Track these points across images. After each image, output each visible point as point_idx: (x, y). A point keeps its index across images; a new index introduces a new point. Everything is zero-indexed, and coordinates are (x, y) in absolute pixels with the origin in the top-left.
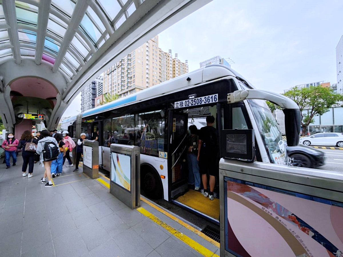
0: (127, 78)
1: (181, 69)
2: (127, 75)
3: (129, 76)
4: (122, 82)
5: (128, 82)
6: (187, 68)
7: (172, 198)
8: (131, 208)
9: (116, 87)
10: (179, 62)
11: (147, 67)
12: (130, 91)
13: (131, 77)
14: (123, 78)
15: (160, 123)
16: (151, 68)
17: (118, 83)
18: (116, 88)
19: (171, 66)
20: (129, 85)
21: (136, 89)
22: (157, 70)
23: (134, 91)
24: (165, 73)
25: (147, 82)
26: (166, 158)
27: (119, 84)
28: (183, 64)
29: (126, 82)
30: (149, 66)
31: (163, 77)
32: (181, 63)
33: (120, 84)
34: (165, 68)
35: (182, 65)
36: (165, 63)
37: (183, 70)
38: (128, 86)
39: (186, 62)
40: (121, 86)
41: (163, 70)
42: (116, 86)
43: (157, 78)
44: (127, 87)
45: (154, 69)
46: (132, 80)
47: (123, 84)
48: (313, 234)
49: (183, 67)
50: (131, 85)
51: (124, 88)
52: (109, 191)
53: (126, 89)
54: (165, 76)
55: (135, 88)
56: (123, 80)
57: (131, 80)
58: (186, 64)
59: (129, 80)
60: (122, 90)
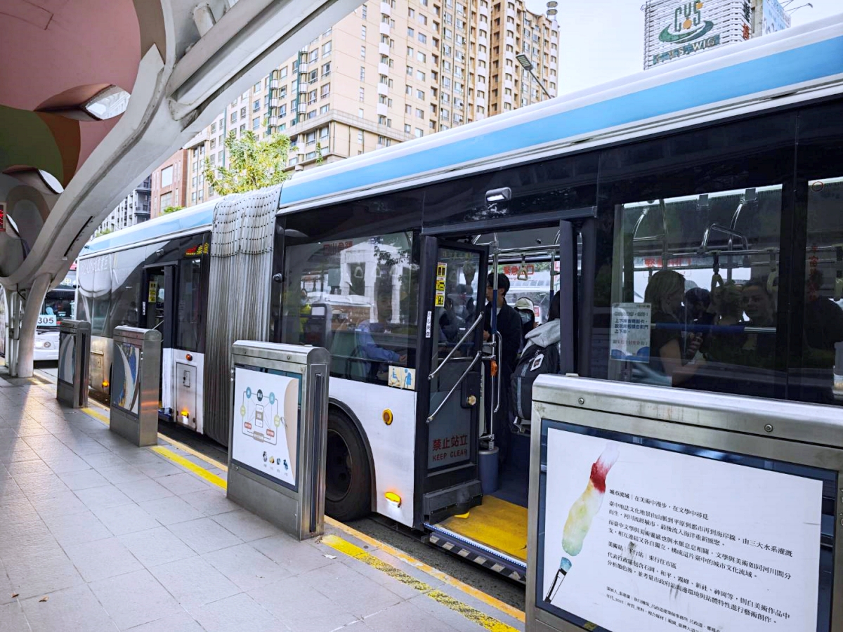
0: (296, 75)
1: (528, 41)
2: (299, 63)
3: (304, 68)
4: (270, 96)
5: (300, 94)
6: (553, 39)
9: (247, 117)
10: (519, 12)
11: (385, 28)
12: (306, 134)
13: (314, 75)
14: (279, 77)
16: (399, 34)
17: (254, 100)
18: (245, 121)
19: (484, 25)
20: (303, 108)
21: (332, 126)
22: (424, 42)
23: (325, 132)
24: (458, 60)
25: (384, 97)
27: (257, 104)
28: (538, 17)
29: (290, 96)
30: (393, 27)
31: (448, 75)
32: (529, 17)
33: (262, 104)
34: (456, 36)
35: (533, 25)
36: (460, 16)
37: (536, 46)
38: (299, 114)
39: (549, 12)
40: (267, 110)
41: (447, 43)
42: (243, 110)
43: (424, 79)
44: (294, 116)
45: (415, 41)
46: (317, 85)
47: (274, 103)
49: (536, 32)
50: (310, 109)
51: (281, 121)
53: (288, 125)
54: (459, 71)
55: (331, 122)
56: (275, 84)
57: (312, 88)
58: (551, 17)
59: (304, 88)
60: (273, 130)
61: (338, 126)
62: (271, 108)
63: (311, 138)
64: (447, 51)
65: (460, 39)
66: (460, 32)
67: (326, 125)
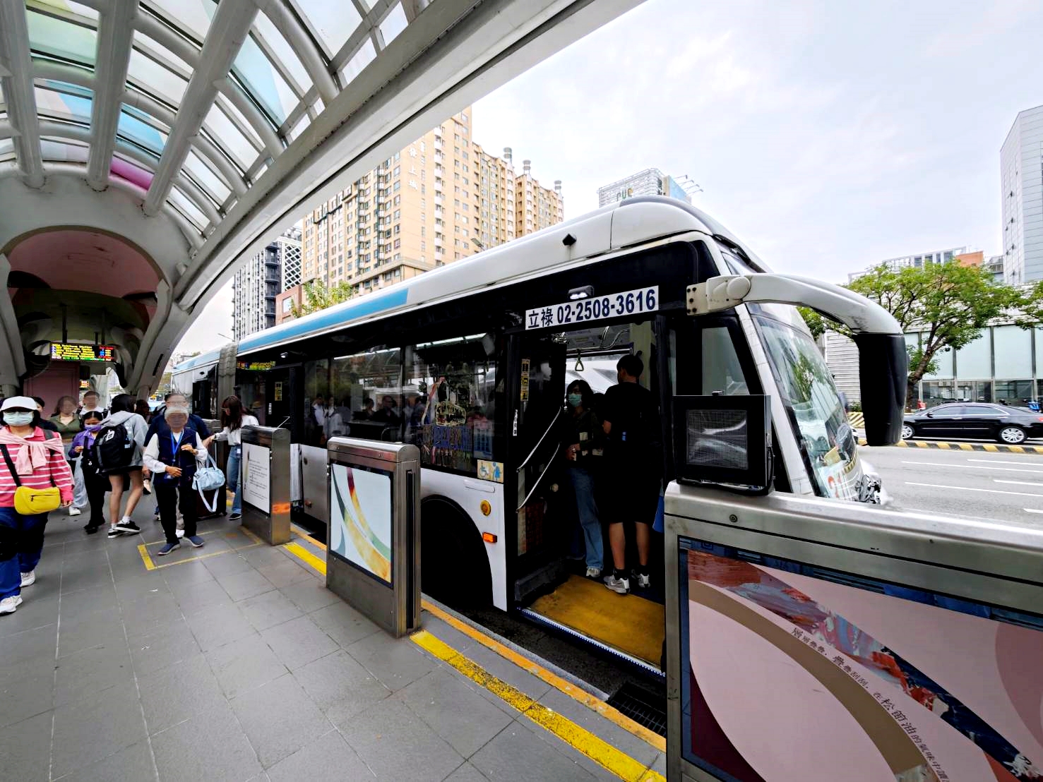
0: (376, 233)
1: (542, 207)
2: (377, 225)
3: (382, 228)
4: (359, 247)
5: (379, 246)
6: (559, 206)
7: (518, 604)
8: (395, 634)
9: (343, 262)
10: (535, 188)
11: (438, 200)
12: (385, 274)
13: (389, 232)
14: (365, 234)
15: (478, 374)
16: (449, 204)
17: (348, 250)
18: (342, 265)
19: (511, 197)
20: (382, 256)
21: (402, 268)
22: (467, 209)
23: (397, 273)
24: (493, 221)
25: (439, 247)
26: (498, 480)
27: (350, 252)
28: (548, 191)
29: (373, 247)
30: (444, 199)
31: (486, 231)
32: (542, 191)
33: (353, 253)
34: (491, 205)
35: (545, 197)
36: (494, 190)
37: (548, 211)
38: (379, 260)
39: (556, 188)
40: (357, 257)
41: (485, 209)
42: (340, 257)
43: (468, 235)
44: (376, 262)
45: (460, 209)
46: (391, 240)
47: (362, 252)
48: (946, 708)
49: (548, 202)
50: (387, 256)
51: (367, 265)
52: (325, 583)
53: (372, 267)
54: (494, 228)
55: (402, 265)
56: (362, 239)
57: (388, 241)
58: (557, 191)
59: (382, 242)
60: (362, 271)
61: (406, 268)
62: (360, 256)
63: (388, 277)
64: (485, 214)
65: (494, 207)
66: (494, 201)
67: (398, 268)
